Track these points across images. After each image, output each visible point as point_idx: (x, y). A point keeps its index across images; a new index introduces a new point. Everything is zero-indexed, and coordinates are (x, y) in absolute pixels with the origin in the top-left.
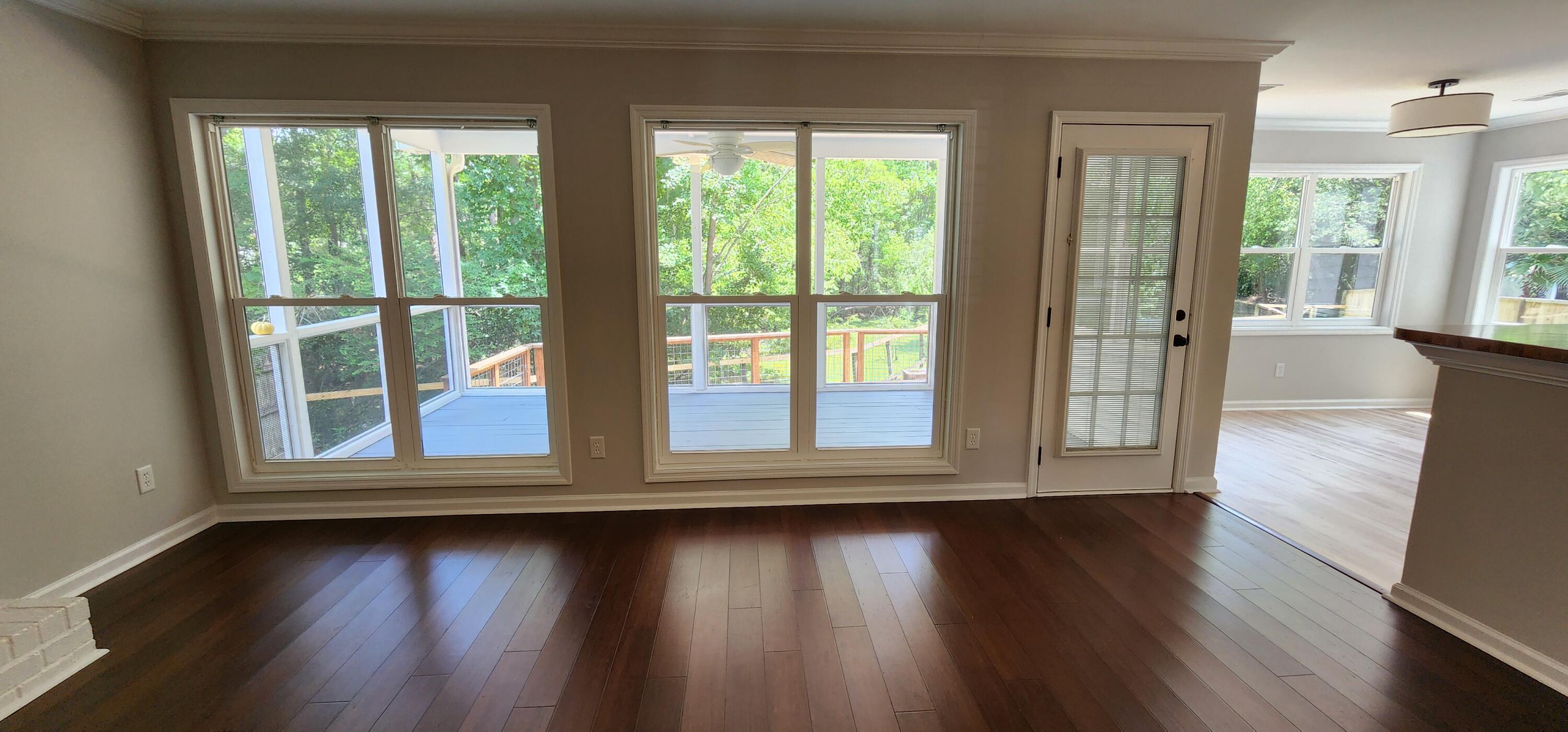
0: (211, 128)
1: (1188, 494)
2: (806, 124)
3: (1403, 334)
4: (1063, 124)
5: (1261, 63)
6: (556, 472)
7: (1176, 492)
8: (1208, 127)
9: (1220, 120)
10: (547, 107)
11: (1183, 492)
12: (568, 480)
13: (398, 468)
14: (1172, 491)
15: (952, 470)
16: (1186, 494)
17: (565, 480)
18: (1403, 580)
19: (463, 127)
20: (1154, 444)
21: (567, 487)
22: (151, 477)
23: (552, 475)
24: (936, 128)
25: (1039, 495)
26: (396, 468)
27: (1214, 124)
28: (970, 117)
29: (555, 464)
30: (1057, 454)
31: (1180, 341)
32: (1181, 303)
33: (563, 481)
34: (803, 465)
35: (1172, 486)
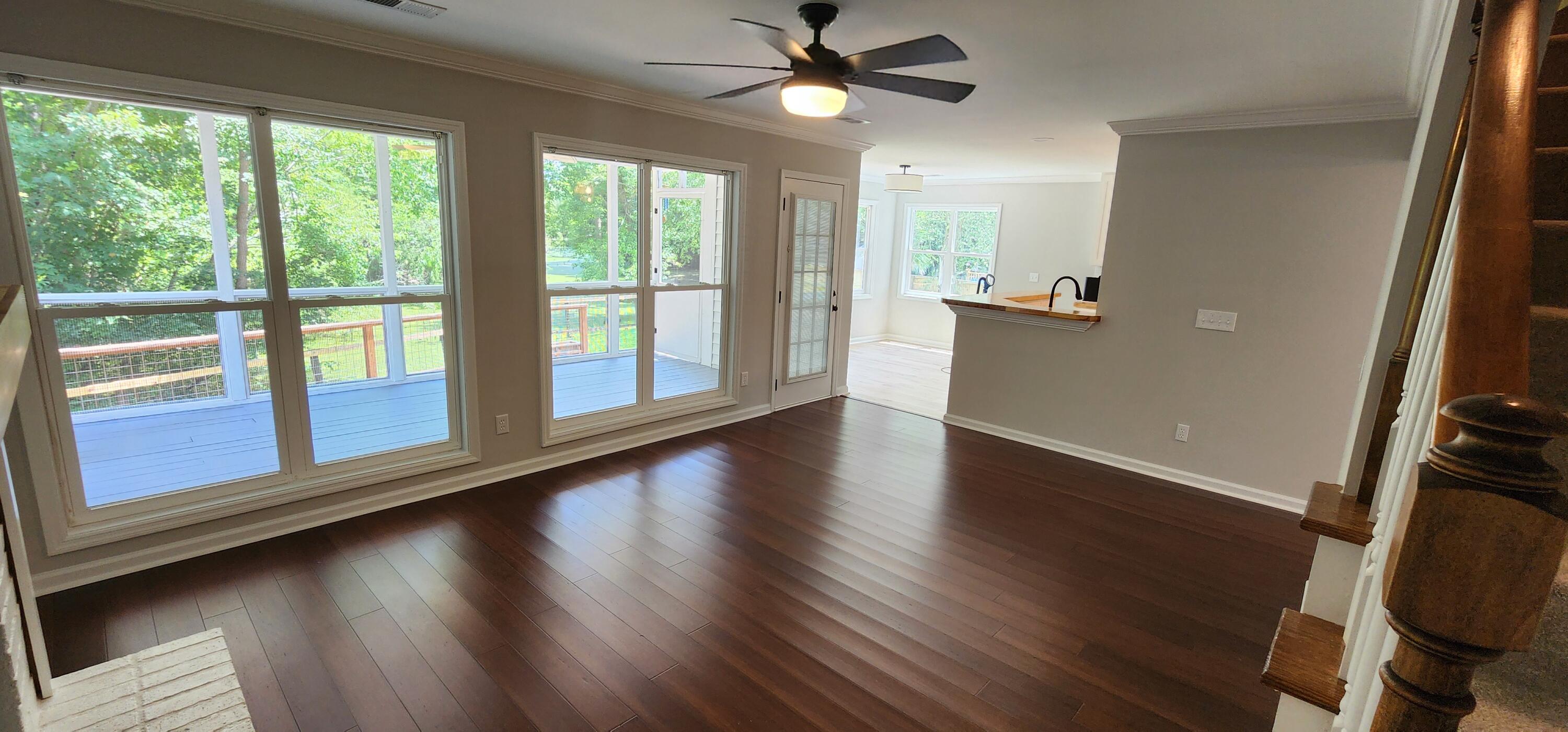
2: (648, 161)
3: (946, 301)
4: (786, 177)
5: (861, 153)
6: (462, 453)
7: (832, 397)
8: (842, 185)
9: (847, 182)
10: (463, 124)
11: (835, 396)
12: (478, 458)
13: (286, 481)
15: (734, 402)
16: (837, 397)
17: (475, 458)
18: (948, 412)
20: (824, 371)
21: (475, 465)
24: (720, 172)
25: (776, 410)
26: (283, 482)
27: (845, 185)
28: (742, 168)
29: (456, 448)
30: (784, 382)
31: (835, 309)
32: (834, 288)
33: (474, 459)
34: (645, 414)
35: (832, 393)
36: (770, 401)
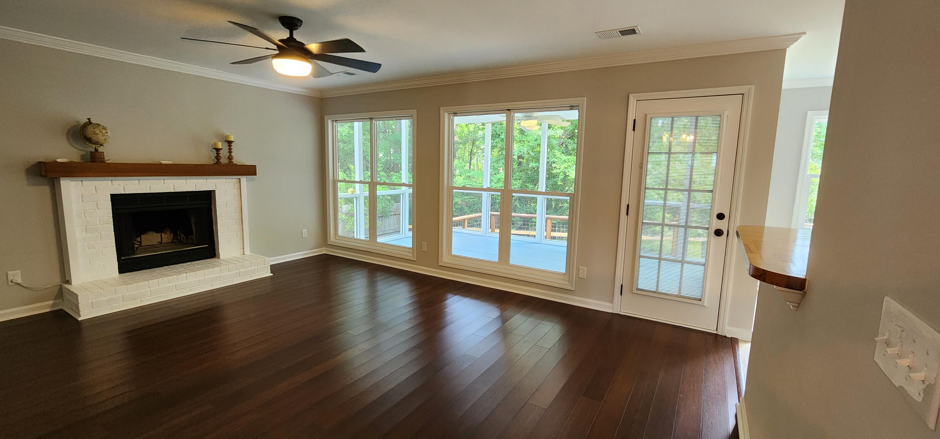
0: (335, 123)
1: (727, 337)
2: (509, 110)
4: (637, 101)
5: (786, 49)
6: (411, 255)
7: (719, 334)
8: (742, 95)
9: (749, 89)
10: (415, 110)
11: (724, 335)
12: (414, 259)
13: (369, 244)
14: (715, 332)
15: (571, 288)
16: (725, 337)
19: (394, 119)
20: (701, 298)
21: (414, 261)
22: (306, 233)
23: (410, 256)
24: (569, 107)
25: (621, 313)
27: (745, 93)
28: (582, 101)
30: (634, 291)
31: (718, 233)
32: (721, 208)
34: (503, 271)
35: (717, 330)
36: (612, 301)
